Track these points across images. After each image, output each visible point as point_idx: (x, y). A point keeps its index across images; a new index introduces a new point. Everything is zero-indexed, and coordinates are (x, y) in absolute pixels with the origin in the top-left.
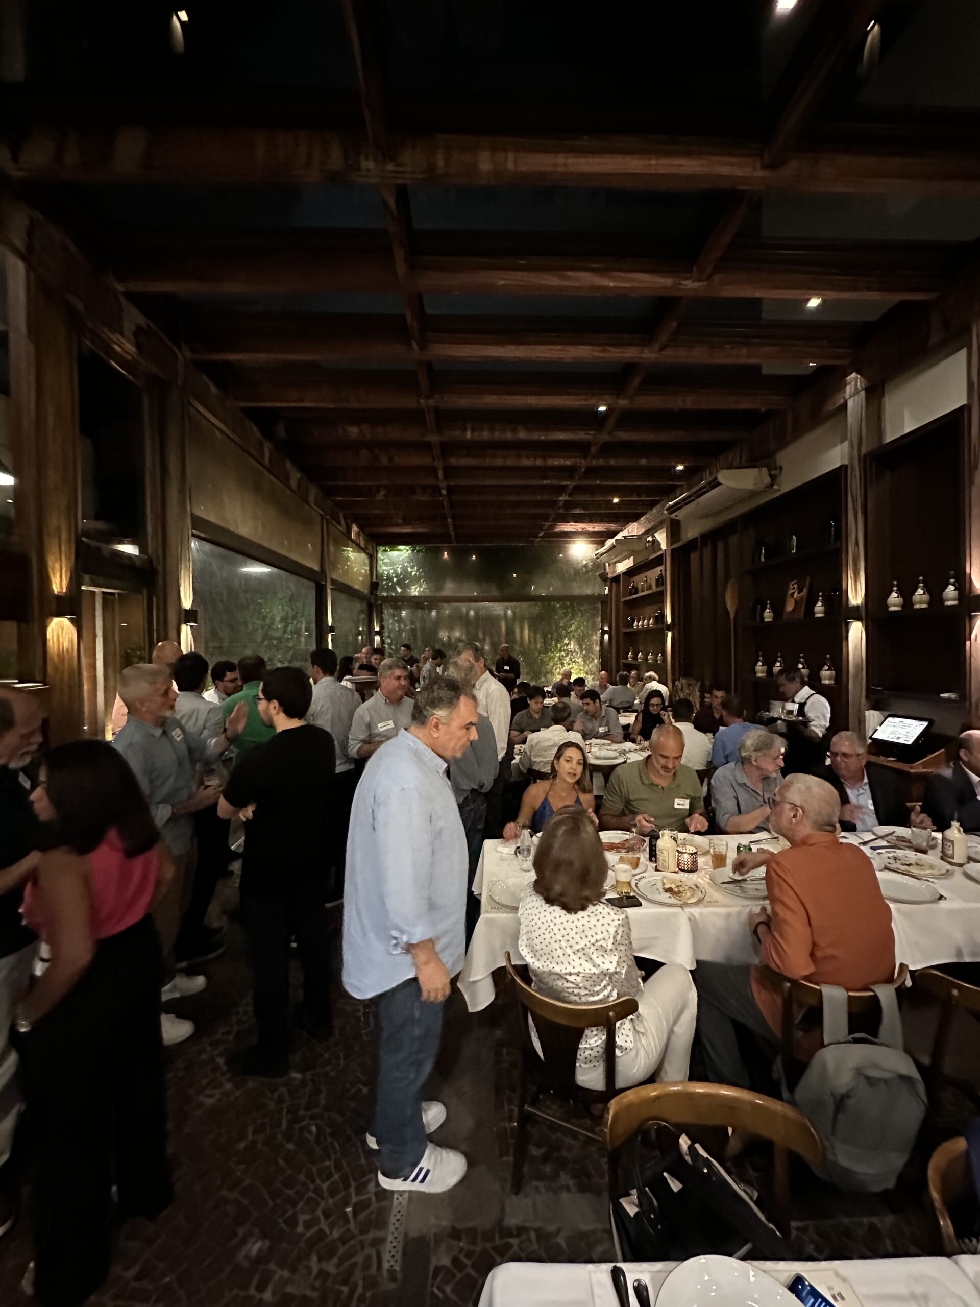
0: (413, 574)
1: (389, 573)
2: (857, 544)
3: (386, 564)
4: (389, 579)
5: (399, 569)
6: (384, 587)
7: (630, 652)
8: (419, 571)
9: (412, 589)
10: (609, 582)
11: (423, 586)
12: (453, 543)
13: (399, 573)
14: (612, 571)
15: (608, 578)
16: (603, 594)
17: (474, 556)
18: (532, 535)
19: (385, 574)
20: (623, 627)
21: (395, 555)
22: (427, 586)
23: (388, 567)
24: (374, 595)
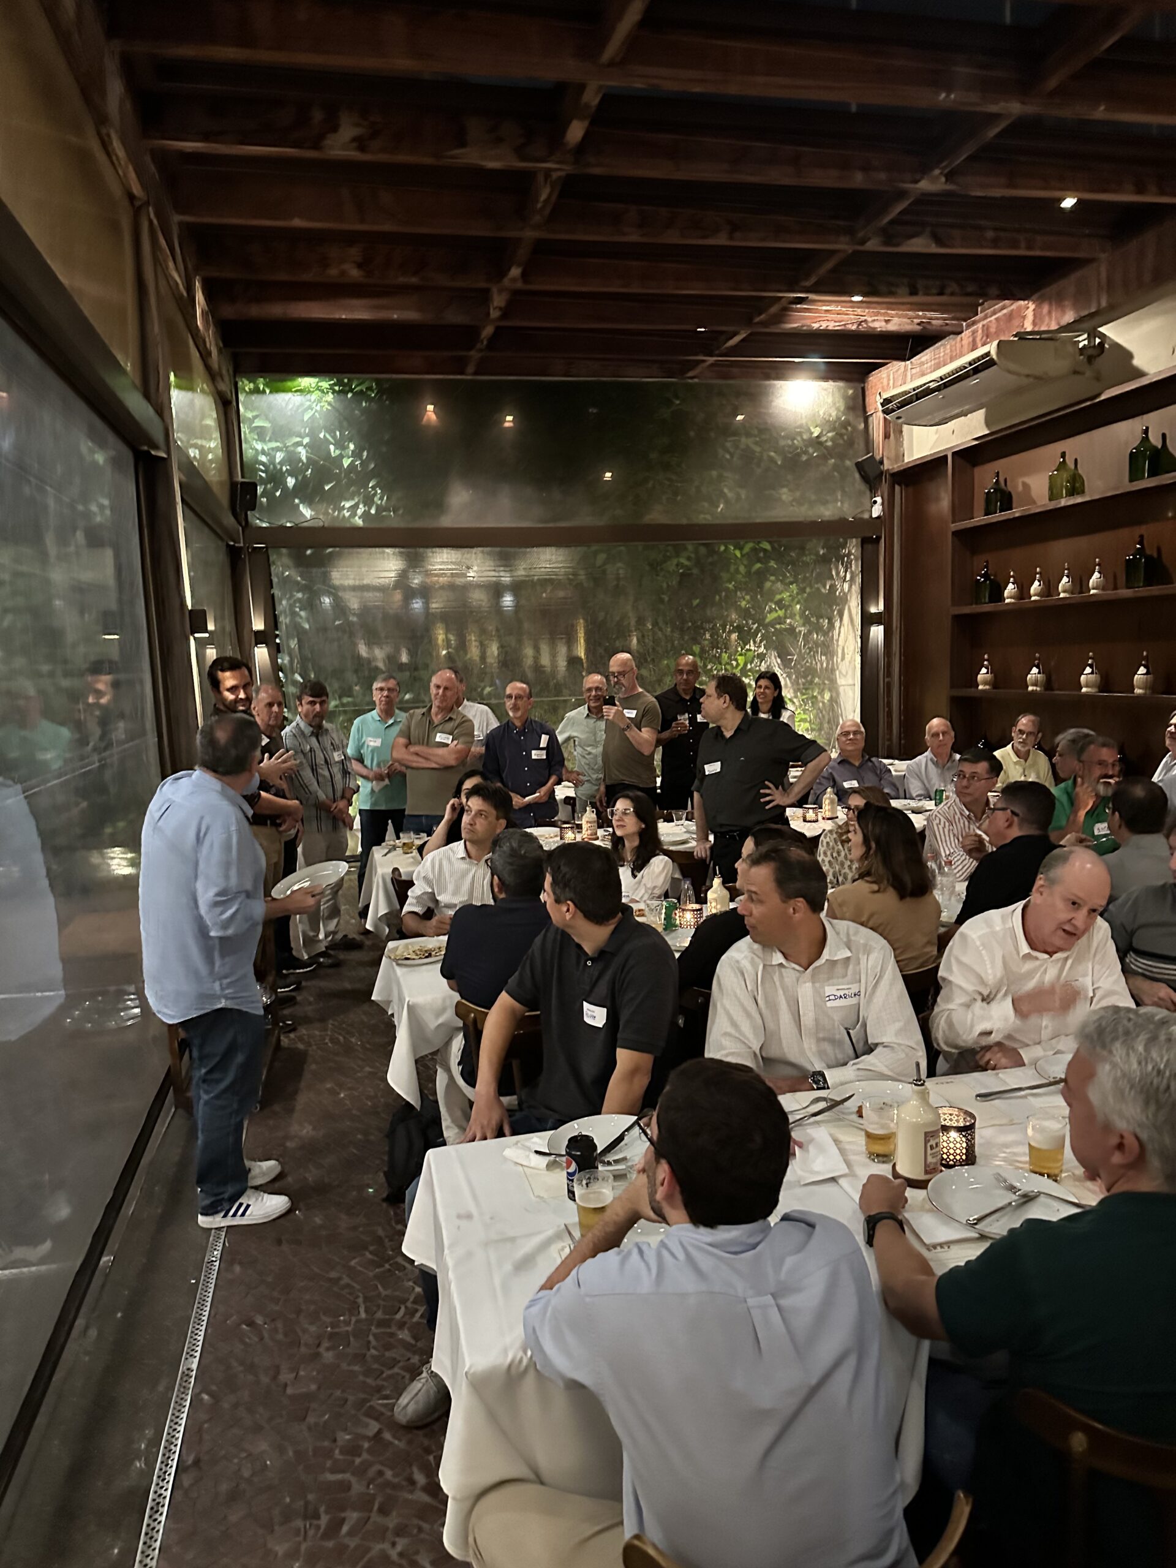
0: (346, 462)
1: (272, 460)
3: (261, 433)
4: (276, 477)
5: (300, 449)
6: (264, 500)
7: (987, 668)
8: (365, 453)
9: (343, 508)
10: (885, 487)
11: (376, 499)
12: (471, 369)
13: (300, 460)
14: (893, 454)
15: (882, 473)
16: (866, 516)
17: (509, 418)
18: (709, 344)
19: (263, 464)
20: (955, 603)
21: (287, 404)
22: (386, 503)
23: (270, 441)
24: (243, 524)
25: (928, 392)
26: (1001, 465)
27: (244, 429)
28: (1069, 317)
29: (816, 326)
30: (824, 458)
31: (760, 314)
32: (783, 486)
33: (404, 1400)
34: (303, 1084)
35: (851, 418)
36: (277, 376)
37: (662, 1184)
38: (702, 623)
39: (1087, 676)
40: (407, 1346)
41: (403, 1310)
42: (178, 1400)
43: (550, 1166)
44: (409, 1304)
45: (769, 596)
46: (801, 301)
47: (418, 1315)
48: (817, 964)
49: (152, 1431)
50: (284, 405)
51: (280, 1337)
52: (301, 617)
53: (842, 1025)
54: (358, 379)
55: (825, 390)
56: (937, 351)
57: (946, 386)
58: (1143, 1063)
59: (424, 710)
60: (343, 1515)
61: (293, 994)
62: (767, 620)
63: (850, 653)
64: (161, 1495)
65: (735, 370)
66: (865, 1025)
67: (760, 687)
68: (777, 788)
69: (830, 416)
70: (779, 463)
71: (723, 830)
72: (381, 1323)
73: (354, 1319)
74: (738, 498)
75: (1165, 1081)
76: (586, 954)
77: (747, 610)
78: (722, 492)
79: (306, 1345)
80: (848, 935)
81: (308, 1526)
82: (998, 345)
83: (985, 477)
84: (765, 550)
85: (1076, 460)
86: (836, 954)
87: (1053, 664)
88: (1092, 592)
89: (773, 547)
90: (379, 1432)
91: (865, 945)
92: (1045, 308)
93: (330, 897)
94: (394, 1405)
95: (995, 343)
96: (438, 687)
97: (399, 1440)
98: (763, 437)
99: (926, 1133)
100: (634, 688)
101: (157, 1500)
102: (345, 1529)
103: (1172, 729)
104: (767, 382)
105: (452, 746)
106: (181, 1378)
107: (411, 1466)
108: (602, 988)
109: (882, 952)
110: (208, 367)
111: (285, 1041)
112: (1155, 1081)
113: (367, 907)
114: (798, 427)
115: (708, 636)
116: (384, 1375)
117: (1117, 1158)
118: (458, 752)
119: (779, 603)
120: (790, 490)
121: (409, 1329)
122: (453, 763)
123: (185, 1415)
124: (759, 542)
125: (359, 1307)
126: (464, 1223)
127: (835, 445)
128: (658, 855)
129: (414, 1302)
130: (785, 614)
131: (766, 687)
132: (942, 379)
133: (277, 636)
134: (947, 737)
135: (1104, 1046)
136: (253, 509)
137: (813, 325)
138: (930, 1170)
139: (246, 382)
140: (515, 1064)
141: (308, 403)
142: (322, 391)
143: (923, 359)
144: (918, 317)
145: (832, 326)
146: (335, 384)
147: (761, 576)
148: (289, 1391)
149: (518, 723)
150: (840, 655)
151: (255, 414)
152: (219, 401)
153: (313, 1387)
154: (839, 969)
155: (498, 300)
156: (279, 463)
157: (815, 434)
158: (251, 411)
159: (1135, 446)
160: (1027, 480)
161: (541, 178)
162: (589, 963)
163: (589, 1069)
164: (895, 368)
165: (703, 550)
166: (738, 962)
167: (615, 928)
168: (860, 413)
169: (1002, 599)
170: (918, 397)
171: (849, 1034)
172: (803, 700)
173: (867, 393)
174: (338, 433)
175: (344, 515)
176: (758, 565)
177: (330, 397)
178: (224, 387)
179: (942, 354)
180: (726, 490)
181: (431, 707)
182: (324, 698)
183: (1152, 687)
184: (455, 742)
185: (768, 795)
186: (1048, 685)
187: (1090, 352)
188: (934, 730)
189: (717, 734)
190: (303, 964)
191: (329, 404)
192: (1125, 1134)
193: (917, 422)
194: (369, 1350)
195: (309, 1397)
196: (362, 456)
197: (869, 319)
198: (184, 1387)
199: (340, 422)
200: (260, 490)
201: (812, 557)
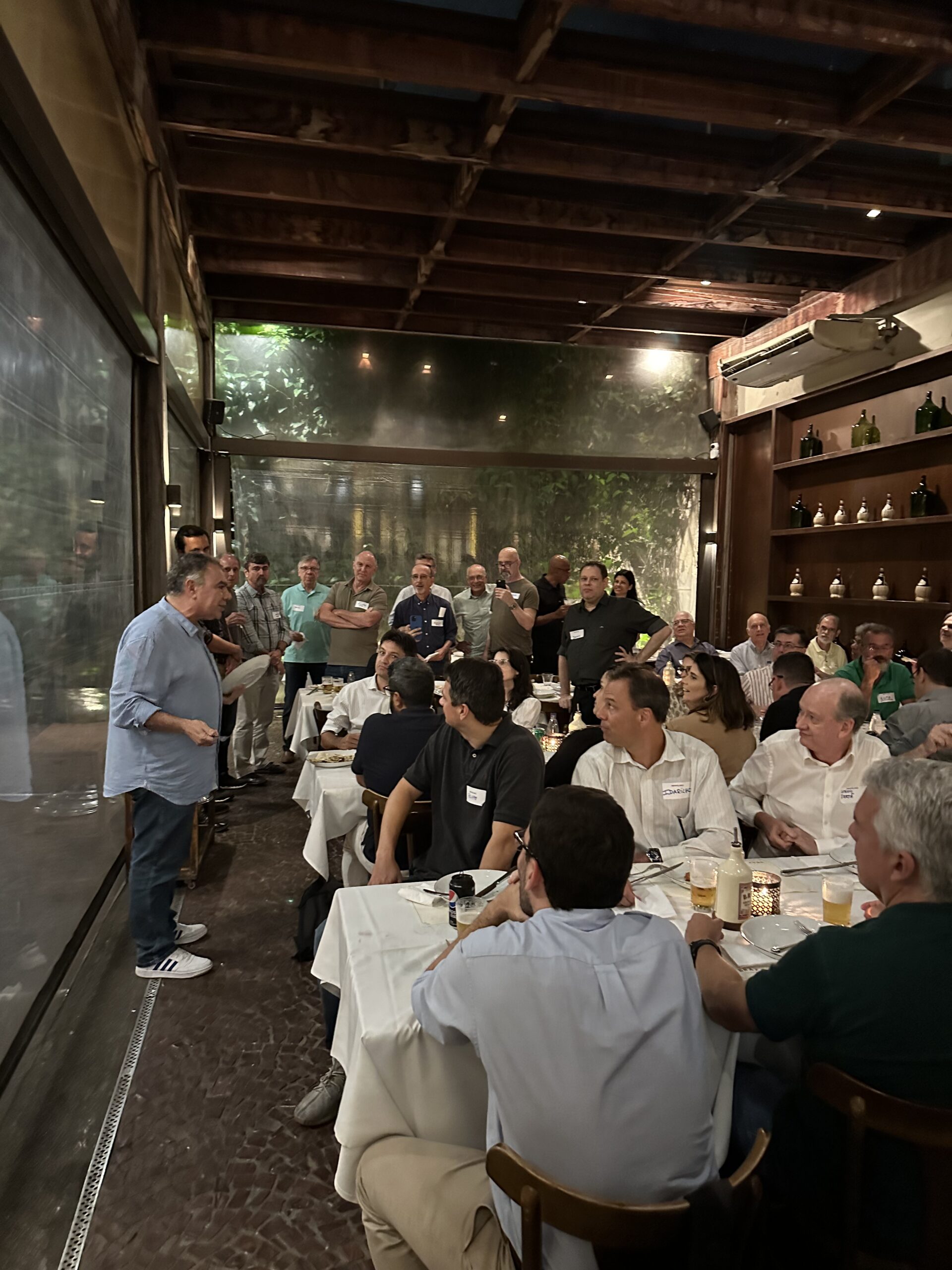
0: (297, 393)
1: (238, 389)
3: (230, 366)
4: (240, 401)
5: (261, 380)
6: (229, 418)
7: (798, 579)
8: (312, 387)
9: (292, 428)
10: (721, 434)
11: (318, 423)
12: (399, 325)
13: (261, 390)
14: (728, 410)
15: (719, 424)
16: (705, 457)
17: (428, 367)
18: (588, 314)
19: (231, 390)
20: (774, 527)
21: (253, 344)
22: (327, 426)
23: (238, 372)
24: (212, 434)
25: (759, 359)
26: (816, 420)
27: (218, 361)
28: (871, 305)
29: (672, 304)
30: (674, 410)
31: (630, 292)
32: (641, 431)
33: (303, 1104)
34: (231, 871)
35: (697, 380)
36: (245, 321)
37: (530, 877)
38: (571, 536)
39: (878, 586)
40: (308, 1067)
41: (305, 1040)
42: (116, 1098)
43: (436, 903)
44: (310, 1036)
45: (626, 516)
46: (662, 283)
47: (317, 1044)
48: (657, 764)
49: (94, 1121)
50: (250, 343)
51: (203, 1054)
52: (252, 512)
53: (675, 814)
54: (310, 328)
55: (678, 357)
56: (767, 330)
57: (773, 354)
58: (919, 796)
59: (347, 582)
60: (248, 1189)
61: (226, 804)
62: (623, 536)
63: (689, 566)
64: (98, 1168)
65: (607, 338)
66: (693, 816)
67: (617, 582)
68: (628, 653)
69: (680, 378)
70: (638, 412)
71: (583, 683)
72: (285, 1049)
73: (264, 1045)
74: (605, 439)
75: (937, 809)
76: (472, 748)
77: (608, 526)
78: (592, 432)
79: (224, 1062)
80: (683, 743)
81: (218, 1197)
82: (816, 323)
83: (802, 429)
84: (624, 480)
85: (874, 417)
86: (672, 757)
87: (850, 577)
88: (884, 520)
89: (631, 479)
90: (282, 1128)
91: (696, 752)
92: (853, 298)
93: (261, 730)
94: (294, 1108)
95: (813, 322)
96: (361, 564)
97: (297, 1136)
98: (627, 392)
99: (741, 885)
100: (517, 576)
101: (95, 1172)
102: (249, 1200)
103: (945, 628)
104: (632, 349)
105: (368, 611)
106: (120, 1082)
107: (306, 1155)
108: (484, 774)
109: (709, 757)
110: (193, 308)
111: (218, 838)
112: (929, 810)
113: (291, 737)
114: (654, 386)
115: (576, 546)
116: (287, 1087)
117: (896, 876)
118: (373, 616)
119: (635, 523)
120: (646, 434)
121: (310, 1054)
122: (368, 625)
123: (121, 1110)
124: (620, 474)
125: (269, 1035)
126: (363, 938)
127: (683, 401)
128: (529, 697)
129: (315, 1034)
130: (638, 531)
131: (622, 582)
132: (770, 349)
133: (233, 526)
134: (764, 629)
135: (887, 785)
136: (220, 423)
137: (671, 303)
138: (743, 916)
139: (222, 325)
140: (409, 838)
141: (269, 345)
142: (281, 336)
143: (755, 336)
144: (753, 302)
145: (685, 305)
146: (291, 332)
147: (621, 499)
148: (208, 1095)
149: (421, 598)
150: (680, 567)
151: (227, 350)
152: (199, 337)
153: (228, 1093)
154: (675, 769)
155: (425, 269)
156: (244, 390)
157: (668, 392)
158: (224, 348)
159: (921, 405)
160: (834, 431)
161: (465, 170)
162: (474, 756)
163: (469, 840)
164: (735, 341)
165: (575, 478)
166: (593, 759)
167: (497, 729)
168: (704, 376)
169: (812, 524)
170: (750, 363)
171: (680, 821)
172: (650, 600)
173: (710, 362)
174: (292, 370)
175: (292, 435)
176: (619, 492)
177: (287, 341)
178: (204, 325)
179: (771, 332)
180: (595, 432)
181: (353, 580)
182: (266, 565)
183: (929, 596)
184: (371, 608)
185: (621, 657)
186: (847, 593)
187: (890, 333)
188: (755, 622)
189: (581, 608)
190: (237, 783)
191: (287, 346)
192: (903, 854)
193: (750, 384)
194: (276, 1067)
195: (226, 1100)
196: (310, 388)
197: (715, 301)
198: (122, 1089)
199: (294, 360)
200: (226, 410)
201: (662, 488)
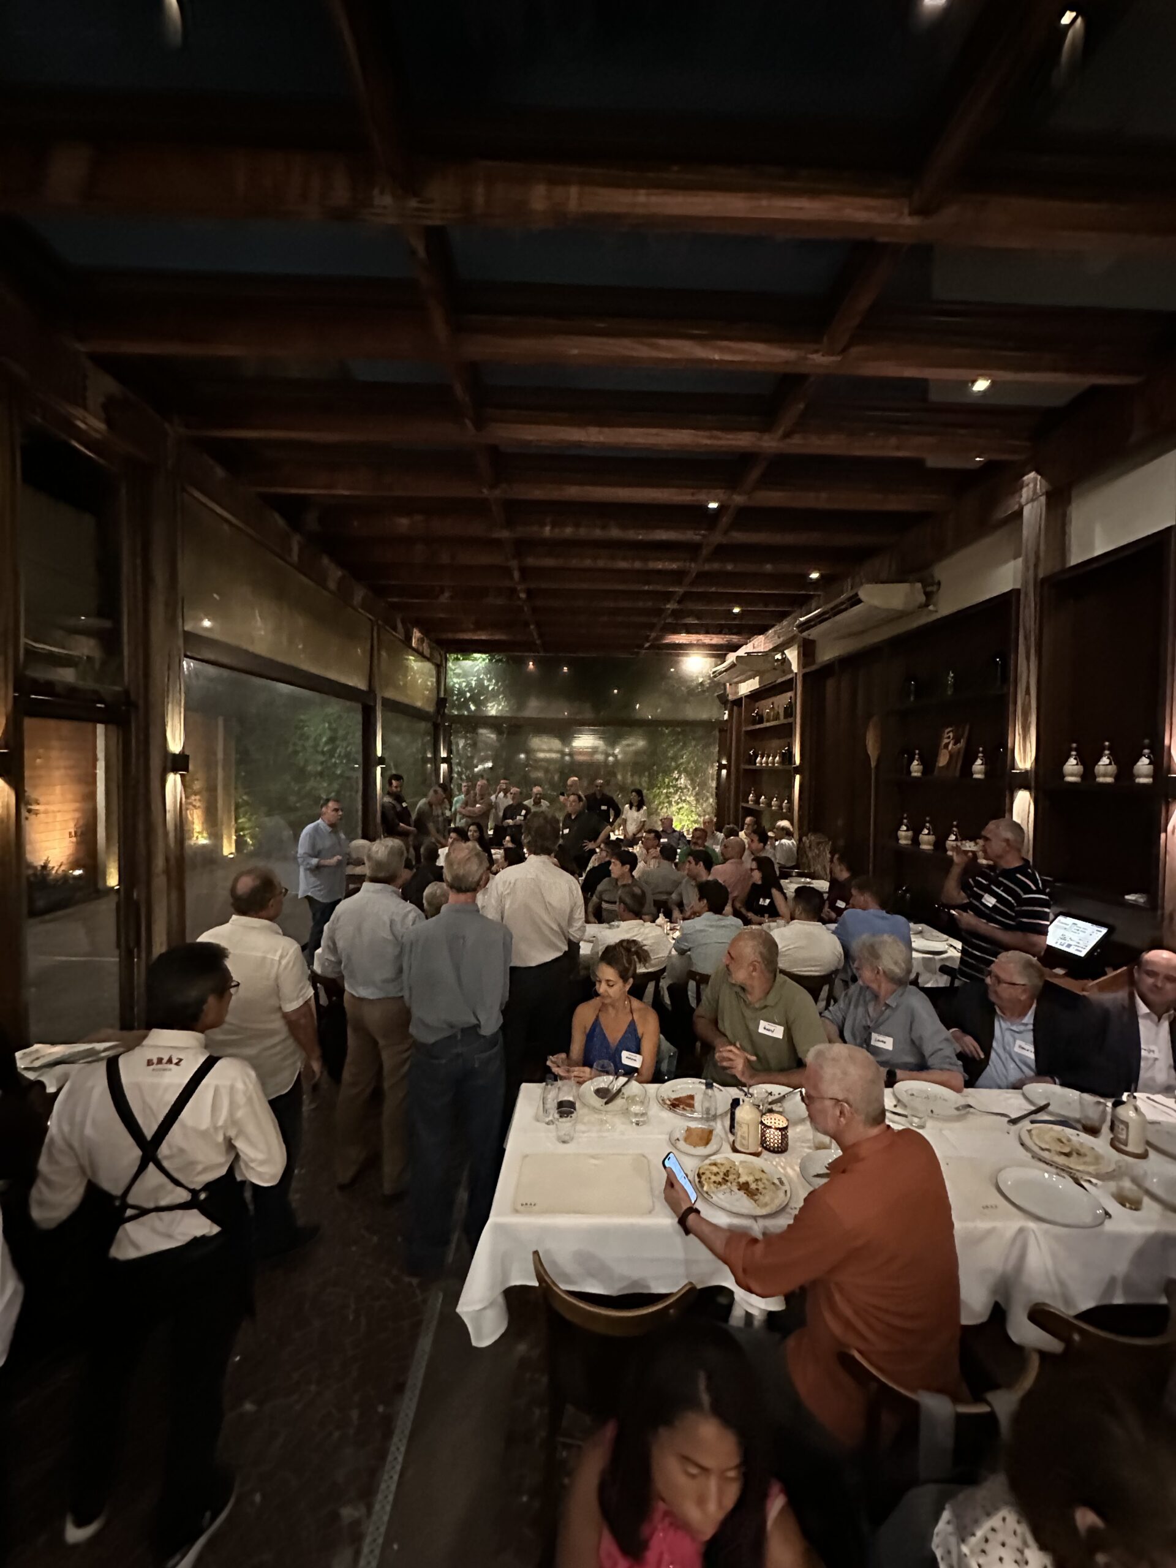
0: (491, 688)
1: (460, 687)
2: (1028, 692)
5: (473, 682)
6: (454, 703)
7: (752, 794)
9: (488, 707)
10: (729, 705)
11: (502, 704)
12: (539, 653)
13: (472, 686)
15: (728, 700)
16: (721, 719)
17: (565, 668)
18: (637, 646)
19: (456, 688)
20: (744, 763)
22: (506, 704)
23: (460, 679)
28: (771, 647)
30: (704, 691)
31: (650, 639)
36: (465, 654)
39: (774, 801)
50: (467, 664)
54: (499, 654)
55: (706, 660)
69: (708, 673)
70: (684, 693)
74: (669, 709)
88: (776, 765)
92: (768, 638)
114: (694, 676)
120: (689, 706)
124: (675, 728)
136: (447, 709)
139: (452, 655)
141: (477, 664)
142: (483, 659)
146: (489, 656)
152: (435, 663)
156: (463, 687)
157: (701, 681)
158: (452, 667)
169: (755, 764)
170: (723, 672)
174: (489, 676)
175: (487, 710)
177: (487, 661)
178: (438, 658)
187: (782, 661)
191: (486, 664)
196: (498, 685)
